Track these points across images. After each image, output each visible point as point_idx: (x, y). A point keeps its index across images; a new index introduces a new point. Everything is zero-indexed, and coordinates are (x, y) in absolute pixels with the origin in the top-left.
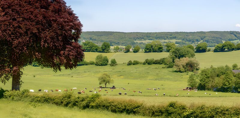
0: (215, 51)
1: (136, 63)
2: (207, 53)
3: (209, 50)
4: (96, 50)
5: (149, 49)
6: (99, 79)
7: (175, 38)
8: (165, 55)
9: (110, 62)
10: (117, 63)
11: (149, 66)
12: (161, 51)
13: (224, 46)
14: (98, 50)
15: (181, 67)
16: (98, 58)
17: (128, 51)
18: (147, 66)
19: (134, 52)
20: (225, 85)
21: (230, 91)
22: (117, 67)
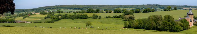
0: (143, 12)
1: (109, 17)
2: (140, 13)
3: (141, 12)
4: (94, 12)
5: (116, 12)
6: (86, 23)
7: (132, 7)
8: (121, 14)
9: (98, 17)
10: (102, 17)
11: (115, 18)
12: (121, 12)
13: (147, 10)
14: (95, 12)
15: (127, 19)
16: (93, 15)
17: (107, 12)
18: (114, 19)
19: (110, 13)
20: (139, 26)
21: (141, 29)
22: (101, 19)
